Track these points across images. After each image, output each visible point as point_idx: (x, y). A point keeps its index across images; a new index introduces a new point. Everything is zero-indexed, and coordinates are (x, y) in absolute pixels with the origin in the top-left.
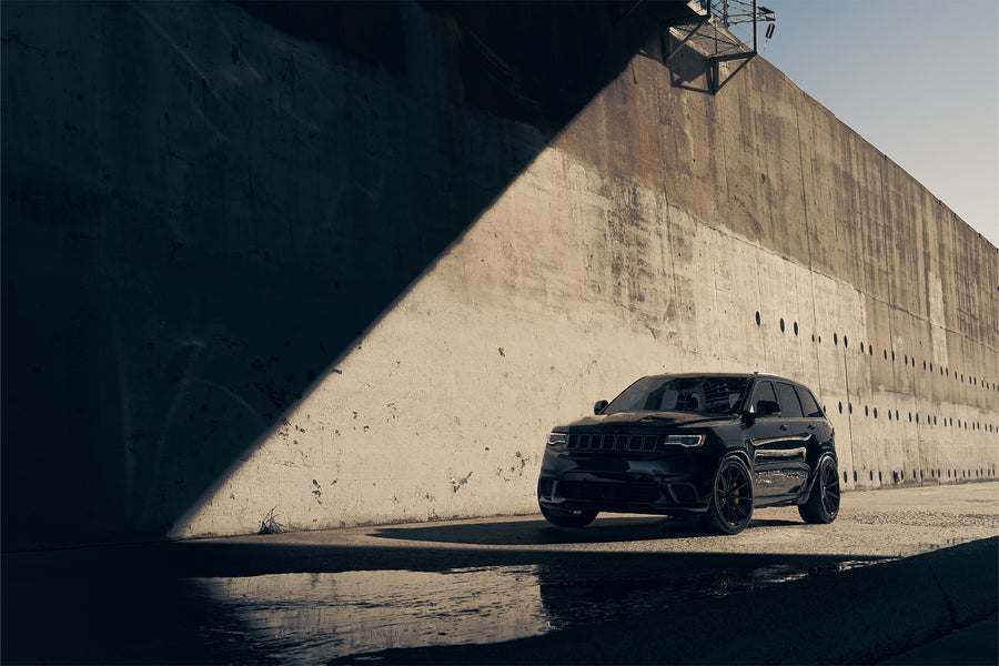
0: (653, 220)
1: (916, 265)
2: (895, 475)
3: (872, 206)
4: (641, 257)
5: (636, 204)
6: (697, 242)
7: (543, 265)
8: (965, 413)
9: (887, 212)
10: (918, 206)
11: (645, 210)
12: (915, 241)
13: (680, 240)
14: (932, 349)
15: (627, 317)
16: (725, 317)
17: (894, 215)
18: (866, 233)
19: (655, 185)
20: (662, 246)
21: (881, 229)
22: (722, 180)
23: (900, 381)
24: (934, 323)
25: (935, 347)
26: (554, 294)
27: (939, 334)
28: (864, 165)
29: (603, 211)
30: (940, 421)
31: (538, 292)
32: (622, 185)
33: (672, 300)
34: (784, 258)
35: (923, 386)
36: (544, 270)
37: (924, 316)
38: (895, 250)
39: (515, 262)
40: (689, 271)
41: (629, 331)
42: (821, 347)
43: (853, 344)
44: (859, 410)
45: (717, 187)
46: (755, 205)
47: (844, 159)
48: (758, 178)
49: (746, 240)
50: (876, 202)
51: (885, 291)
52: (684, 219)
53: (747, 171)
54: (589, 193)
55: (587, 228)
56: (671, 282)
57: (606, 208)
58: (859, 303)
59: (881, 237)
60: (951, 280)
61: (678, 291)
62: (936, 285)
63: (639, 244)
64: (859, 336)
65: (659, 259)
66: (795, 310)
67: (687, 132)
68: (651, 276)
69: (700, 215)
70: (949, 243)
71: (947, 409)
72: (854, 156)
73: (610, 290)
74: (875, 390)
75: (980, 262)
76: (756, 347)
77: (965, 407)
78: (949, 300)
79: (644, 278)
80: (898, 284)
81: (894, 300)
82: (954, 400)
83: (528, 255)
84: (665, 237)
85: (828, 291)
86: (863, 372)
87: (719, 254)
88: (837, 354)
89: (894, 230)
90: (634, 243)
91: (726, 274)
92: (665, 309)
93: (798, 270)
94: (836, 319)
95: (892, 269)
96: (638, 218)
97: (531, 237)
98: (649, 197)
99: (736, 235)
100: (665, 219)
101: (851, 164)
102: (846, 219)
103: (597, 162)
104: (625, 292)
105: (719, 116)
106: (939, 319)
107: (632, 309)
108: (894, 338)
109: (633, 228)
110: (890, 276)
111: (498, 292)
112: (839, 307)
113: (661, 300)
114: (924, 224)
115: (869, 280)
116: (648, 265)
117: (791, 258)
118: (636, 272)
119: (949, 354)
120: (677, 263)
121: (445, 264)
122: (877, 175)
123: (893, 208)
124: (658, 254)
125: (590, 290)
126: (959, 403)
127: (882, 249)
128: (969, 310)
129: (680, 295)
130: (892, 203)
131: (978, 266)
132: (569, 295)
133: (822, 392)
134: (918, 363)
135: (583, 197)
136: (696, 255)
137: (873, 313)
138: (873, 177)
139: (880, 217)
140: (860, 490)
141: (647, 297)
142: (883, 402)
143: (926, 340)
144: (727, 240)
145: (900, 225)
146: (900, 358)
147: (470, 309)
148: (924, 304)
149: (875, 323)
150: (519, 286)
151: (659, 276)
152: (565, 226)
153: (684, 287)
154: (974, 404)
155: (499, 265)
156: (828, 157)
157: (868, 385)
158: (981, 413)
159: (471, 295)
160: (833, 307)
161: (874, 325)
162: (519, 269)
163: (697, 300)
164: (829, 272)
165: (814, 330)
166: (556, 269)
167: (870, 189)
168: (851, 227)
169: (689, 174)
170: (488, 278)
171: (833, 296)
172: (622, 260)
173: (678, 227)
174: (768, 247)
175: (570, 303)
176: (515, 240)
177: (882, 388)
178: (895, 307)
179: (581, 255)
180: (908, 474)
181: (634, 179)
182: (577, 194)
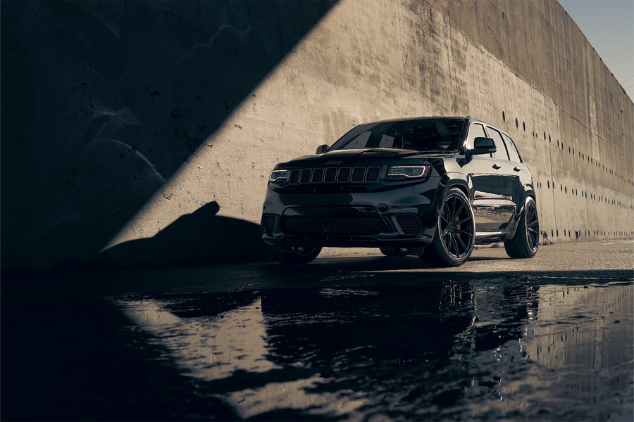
0: (442, 35)
1: (583, 90)
2: (577, 233)
3: (560, 46)
4: (436, 61)
5: (432, 20)
6: (468, 58)
7: (377, 58)
8: (609, 194)
9: (568, 50)
10: (584, 51)
11: (437, 26)
12: (582, 72)
13: (458, 52)
15: (430, 106)
16: (485, 113)
17: (572, 54)
18: (558, 64)
19: (443, 8)
20: (448, 55)
21: (565, 62)
22: (480, 12)
23: (577, 169)
24: (593, 131)
25: (593, 148)
26: (385, 82)
27: (595, 139)
28: (556, 17)
29: (412, 22)
30: (597, 198)
31: (374, 79)
32: (423, 5)
33: (455, 97)
34: (516, 75)
35: (588, 173)
36: (378, 62)
37: (587, 126)
38: (573, 78)
39: (359, 52)
40: (464, 76)
42: (537, 141)
43: (554, 140)
44: (558, 187)
45: (477, 17)
46: (499, 35)
47: (546, 10)
48: (500, 14)
49: (495, 59)
50: (562, 43)
51: (568, 102)
52: (460, 37)
53: (494, 7)
54: (404, 7)
55: (403, 34)
56: (454, 83)
57: (414, 21)
58: (555, 112)
59: (566, 68)
60: (600, 103)
61: (458, 90)
62: (593, 106)
63: (435, 52)
64: (556, 135)
65: (447, 65)
66: (523, 113)
68: (443, 77)
69: (469, 37)
70: (599, 77)
71: (601, 191)
72: (551, 9)
73: (419, 84)
74: (565, 174)
75: (613, 93)
77: (608, 189)
78: (599, 117)
79: (439, 78)
80: (575, 103)
81: (573, 113)
82: (605, 185)
83: (367, 49)
84: (450, 49)
85: (540, 102)
86: (559, 161)
87: (481, 67)
88: (545, 146)
89: (572, 64)
90: (432, 50)
92: (451, 103)
93: (525, 85)
94: (544, 122)
95: (572, 92)
96: (433, 31)
97: (369, 35)
98: (439, 17)
99: (490, 54)
100: (449, 36)
101: (549, 14)
102: (547, 52)
104: (428, 86)
106: (595, 128)
107: (433, 100)
108: (574, 138)
109: (431, 39)
110: (571, 96)
111: (349, 75)
112: (546, 113)
113: (449, 96)
114: (587, 62)
115: (560, 97)
116: (441, 68)
117: (520, 75)
118: (434, 72)
119: (600, 153)
120: (458, 69)
121: (310, 44)
122: (563, 23)
123: (571, 49)
124: (446, 62)
125: (407, 82)
126: (606, 187)
127: (566, 77)
128: (608, 124)
129: (460, 93)
130: (571, 45)
131: (612, 95)
132: (393, 84)
133: (539, 173)
134: (586, 158)
135: (400, 9)
136: (468, 65)
137: (563, 121)
138: (561, 25)
139: (565, 54)
140: (560, 242)
141: (441, 92)
142: (569, 182)
143: (589, 143)
144: (485, 57)
145: (575, 61)
146: (577, 153)
147: (331, 86)
148: (587, 118)
149: (564, 127)
150: (362, 72)
151: (447, 78)
152: (389, 30)
153: (462, 88)
154: (613, 188)
155: (349, 55)
156: (537, 6)
157: (562, 170)
158: (616, 193)
159: (332, 74)
160: (543, 113)
161: (563, 129)
162: (363, 58)
163: (469, 98)
164: (540, 89)
165: (534, 128)
166: (385, 62)
167: (559, 33)
168: (550, 58)
169: (462, 4)
170: (342, 63)
171: (543, 106)
172: (425, 62)
173: (456, 42)
174: (507, 65)
175: (395, 90)
176: (358, 35)
177: (568, 172)
178: (573, 118)
179: (400, 54)
180: (583, 233)
181: (430, 2)
182: (396, 6)
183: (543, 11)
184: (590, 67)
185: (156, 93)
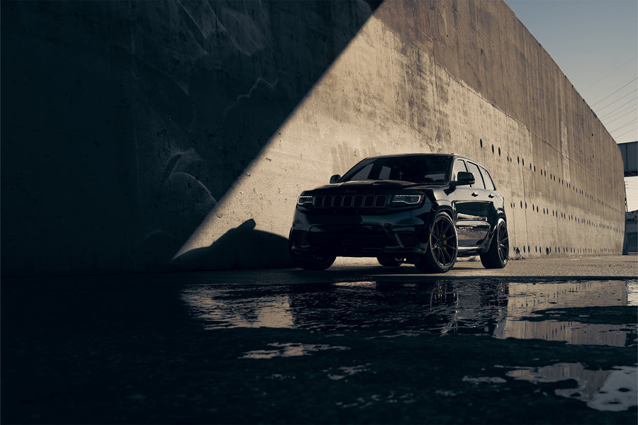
0: (428, 73)
1: (555, 116)
2: (547, 249)
3: (534, 75)
4: (423, 97)
5: (419, 61)
6: (450, 90)
7: (374, 98)
8: (578, 213)
9: (541, 80)
10: (556, 79)
11: (424, 66)
12: (554, 101)
13: (442, 88)
14: (563, 172)
15: (417, 136)
16: (465, 141)
17: (545, 83)
18: (532, 93)
19: (429, 50)
20: (433, 91)
21: (538, 91)
22: (461, 50)
23: (549, 190)
24: (564, 155)
25: (564, 170)
26: (380, 117)
27: (566, 162)
28: (530, 49)
29: (402, 64)
30: (567, 217)
31: (371, 115)
32: (412, 48)
33: (439, 128)
34: (492, 105)
35: (559, 193)
36: (375, 101)
37: (559, 150)
38: (545, 105)
39: (360, 93)
40: (447, 109)
41: (419, 146)
42: (511, 164)
43: (527, 164)
44: (530, 207)
45: (459, 55)
46: (478, 69)
47: (520, 44)
48: (479, 51)
49: (474, 91)
50: (536, 73)
51: (541, 129)
52: (443, 74)
53: (473, 45)
54: (396, 51)
55: (395, 74)
56: (438, 115)
57: (404, 62)
58: (528, 137)
59: (539, 97)
60: (571, 127)
61: (442, 121)
62: (564, 130)
63: (422, 88)
64: (529, 159)
65: (432, 100)
66: (499, 139)
67: (443, 16)
68: (428, 110)
69: (452, 74)
70: (570, 104)
71: (571, 210)
72: (525, 42)
73: (408, 118)
74: (537, 195)
75: (584, 118)
77: (578, 209)
78: (570, 140)
79: (425, 111)
80: (547, 128)
81: (545, 138)
82: (574, 205)
83: (366, 90)
84: (434, 85)
85: (514, 129)
86: (532, 183)
87: (461, 99)
88: (519, 170)
89: (545, 91)
90: (419, 87)
92: (435, 133)
93: (501, 114)
94: (518, 147)
95: (544, 118)
96: (420, 70)
97: (368, 78)
98: (426, 58)
99: (469, 88)
100: (434, 73)
101: (524, 48)
102: (522, 83)
103: (399, 31)
104: (416, 119)
105: (459, 8)
106: (566, 152)
107: (420, 131)
108: (545, 162)
109: (418, 78)
110: (543, 122)
111: (352, 113)
112: (520, 139)
113: (433, 127)
114: (559, 90)
115: (534, 124)
116: (427, 103)
117: (496, 106)
118: (421, 107)
119: (570, 174)
120: (441, 103)
121: (321, 88)
122: (536, 55)
123: (544, 79)
124: (431, 97)
125: (398, 117)
126: (576, 206)
127: (539, 104)
128: (579, 148)
129: (443, 124)
130: (544, 75)
131: (583, 119)
132: (387, 119)
133: (513, 194)
134: (557, 180)
135: (393, 53)
136: (450, 98)
137: (535, 145)
138: (534, 56)
139: (538, 83)
140: (531, 258)
141: (427, 124)
142: (541, 202)
143: (560, 165)
144: (465, 91)
145: (547, 89)
146: (548, 175)
147: (337, 123)
148: (559, 142)
149: (537, 152)
150: (362, 110)
151: (432, 111)
152: (384, 72)
153: (445, 119)
154: (582, 207)
155: (352, 95)
157: (534, 191)
158: (585, 213)
159: (338, 113)
160: (517, 139)
161: (536, 153)
162: (363, 98)
163: (451, 128)
164: (514, 117)
165: (508, 153)
166: (381, 100)
167: (533, 64)
168: (524, 88)
169: (445, 44)
170: (346, 103)
171: (517, 132)
172: (414, 98)
173: (440, 79)
174: (485, 97)
175: (389, 124)
176: (359, 78)
177: (540, 193)
178: (545, 142)
179: (393, 92)
180: (553, 249)
181: (418, 45)
182: (390, 51)
184: (562, 94)
185: (211, 135)
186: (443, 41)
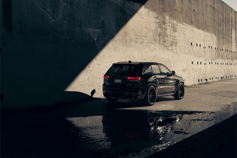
0: (168, 23)
1: (229, 28)
2: (222, 78)
3: (219, 14)
4: (165, 32)
5: (164, 20)
6: (178, 28)
7: (143, 36)
10: (230, 13)
11: (166, 21)
12: (229, 22)
13: (174, 27)
14: (232, 47)
15: (162, 46)
16: (184, 44)
17: (224, 16)
18: (218, 21)
19: (169, 15)
20: (170, 29)
21: (221, 19)
22: (184, 12)
23: (224, 56)
24: (233, 41)
25: (233, 47)
26: (146, 43)
27: (234, 44)
28: (218, 5)
29: (157, 22)
30: (233, 64)
31: (142, 43)
32: (161, 15)
33: (172, 41)
34: (198, 29)
35: (229, 56)
36: (144, 37)
37: (230, 40)
38: (224, 24)
39: (137, 36)
40: (176, 34)
41: (162, 49)
42: (206, 49)
43: (213, 48)
44: (214, 63)
45: (183, 14)
46: (192, 17)
47: (213, 4)
48: (193, 10)
49: (189, 26)
50: (220, 13)
51: (221, 34)
52: (175, 22)
53: (190, 9)
54: (154, 18)
55: (153, 26)
56: (172, 37)
58: (215, 38)
59: (221, 22)
61: (173, 39)
62: (234, 32)
63: (165, 29)
64: (215, 46)
65: (169, 32)
66: (200, 41)
67: (176, 1)
68: (167, 36)
69: (179, 21)
72: (216, 3)
73: (158, 41)
74: (218, 58)
76: (191, 51)
79: (166, 37)
80: (225, 32)
81: (223, 37)
83: (140, 34)
84: (171, 27)
85: (208, 36)
86: (215, 54)
87: (183, 30)
88: (209, 51)
89: (224, 19)
90: (164, 29)
91: (184, 34)
92: (170, 44)
93: (201, 32)
94: (209, 42)
95: (223, 29)
96: (165, 23)
97: (141, 30)
98: (167, 18)
99: (187, 25)
100: (171, 23)
101: (215, 5)
102: (213, 18)
103: (156, 11)
104: (161, 41)
107: (163, 44)
108: (223, 45)
109: (163, 26)
110: (223, 31)
111: (133, 43)
112: (210, 39)
113: (169, 42)
114: (232, 17)
115: (218, 32)
116: (167, 34)
117: (200, 29)
118: (164, 36)
119: (236, 48)
120: (173, 33)
122: (221, 6)
123: (224, 14)
124: (169, 31)
125: (154, 41)
127: (221, 25)
129: (174, 40)
130: (224, 13)
132: (149, 43)
133: (206, 60)
134: (229, 51)
136: (178, 30)
137: (218, 40)
138: (220, 7)
139: (221, 17)
140: (214, 82)
141: (166, 41)
142: (220, 61)
143: (231, 45)
144: (185, 26)
145: (226, 18)
146: (224, 50)
147: (127, 48)
148: (230, 37)
150: (138, 41)
151: (169, 36)
152: (148, 27)
153: (175, 38)
155: (133, 37)
156: (209, 3)
157: (216, 57)
159: (128, 45)
160: (209, 40)
161: (218, 43)
162: (138, 38)
163: (178, 41)
164: (208, 31)
165: (204, 45)
166: (146, 37)
167: (219, 10)
168: (214, 20)
169: (177, 11)
170: (131, 41)
171: (209, 37)
172: (161, 33)
173: (174, 24)
174: (194, 27)
176: (137, 31)
177: (220, 57)
179: (152, 33)
180: (225, 77)
181: (164, 14)
182: (151, 19)
183: (212, 5)
186: (176, 10)
